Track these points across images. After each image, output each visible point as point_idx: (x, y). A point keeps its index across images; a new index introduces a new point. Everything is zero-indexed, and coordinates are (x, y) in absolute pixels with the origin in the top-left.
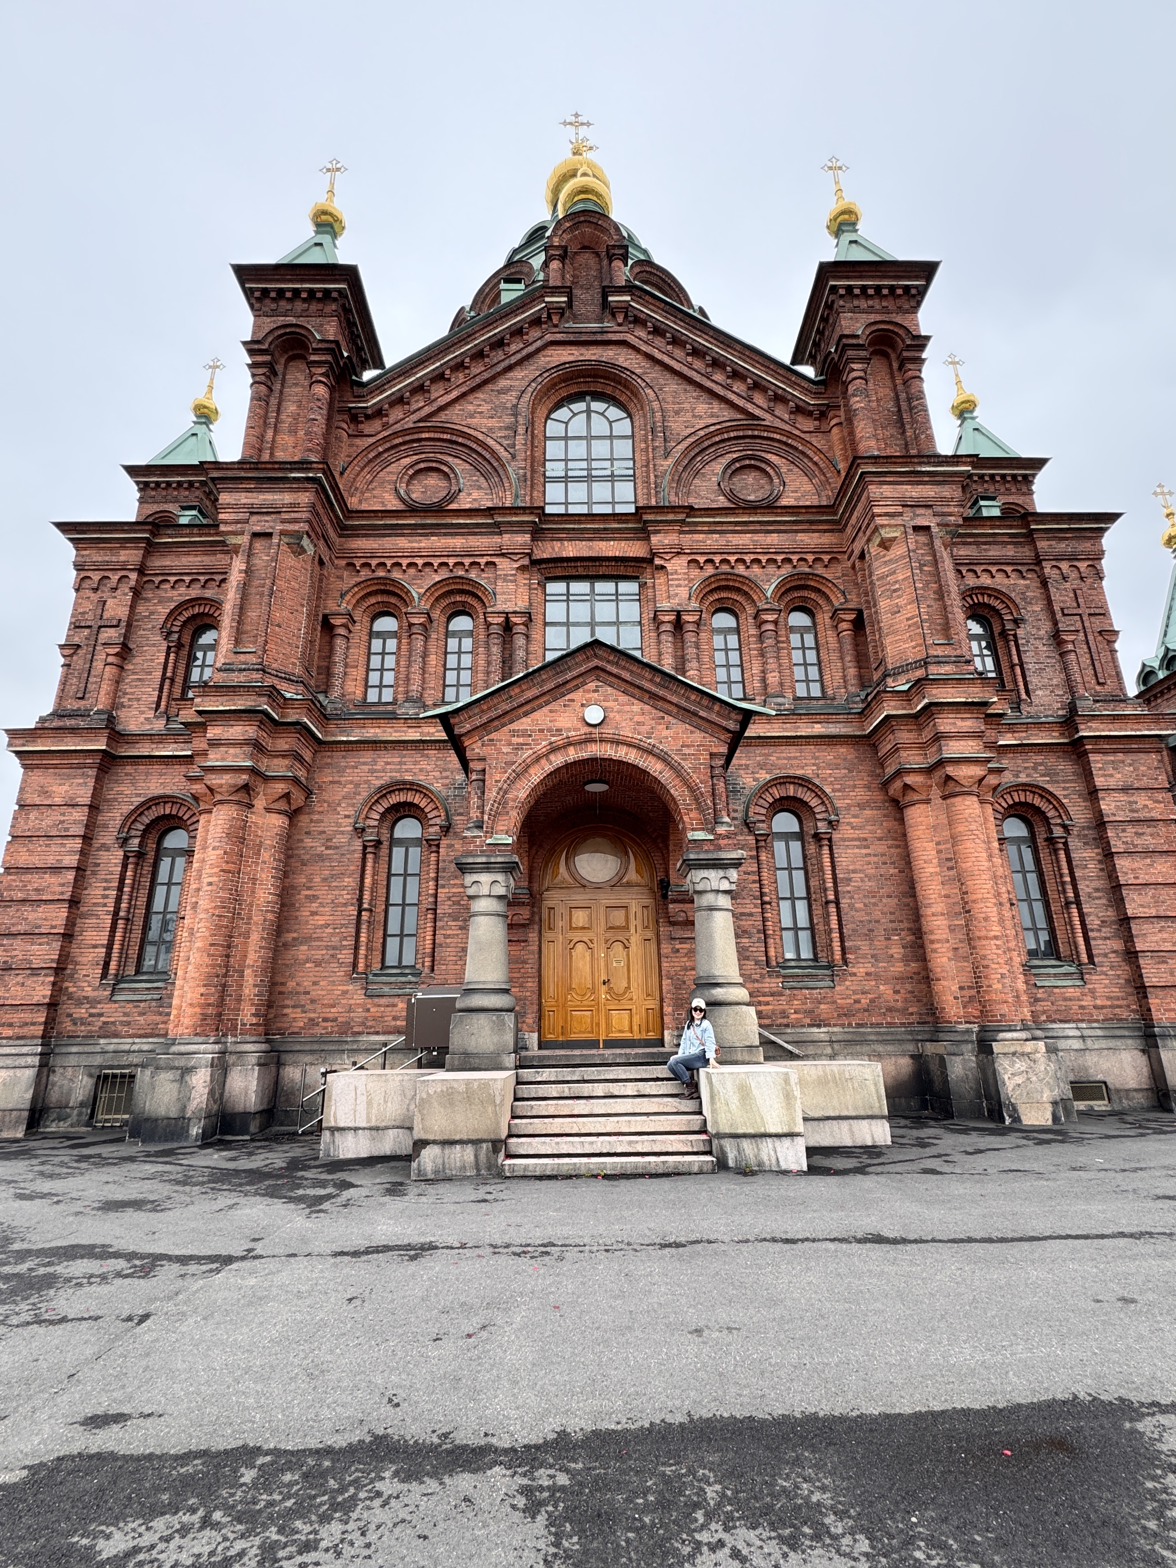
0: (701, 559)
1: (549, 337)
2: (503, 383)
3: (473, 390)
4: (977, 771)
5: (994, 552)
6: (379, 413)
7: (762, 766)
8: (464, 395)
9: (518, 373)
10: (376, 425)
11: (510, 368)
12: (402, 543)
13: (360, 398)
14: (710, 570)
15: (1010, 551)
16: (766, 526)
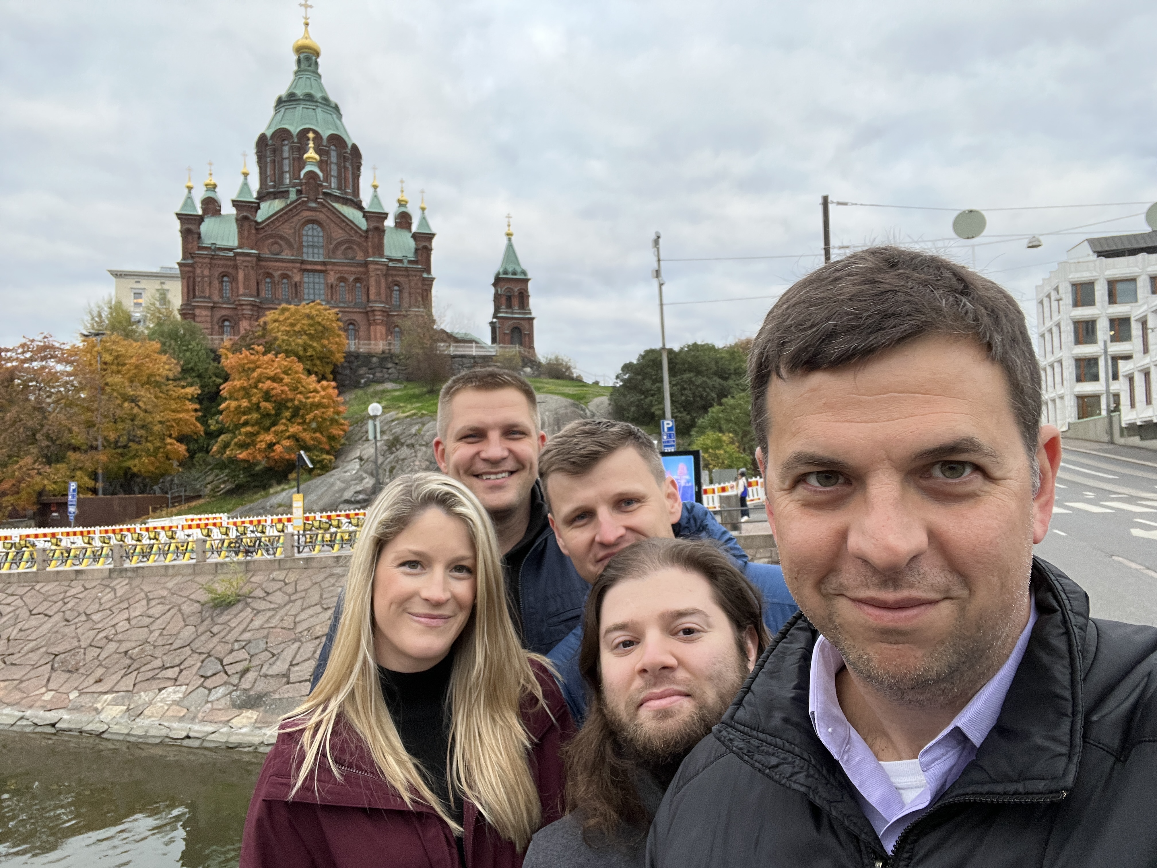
0: (337, 272)
1: (303, 208)
2: (292, 220)
5: (400, 273)
6: (263, 228)
8: (282, 224)
9: (296, 218)
10: (262, 231)
11: (294, 216)
14: (339, 275)
15: (404, 273)
16: (351, 266)
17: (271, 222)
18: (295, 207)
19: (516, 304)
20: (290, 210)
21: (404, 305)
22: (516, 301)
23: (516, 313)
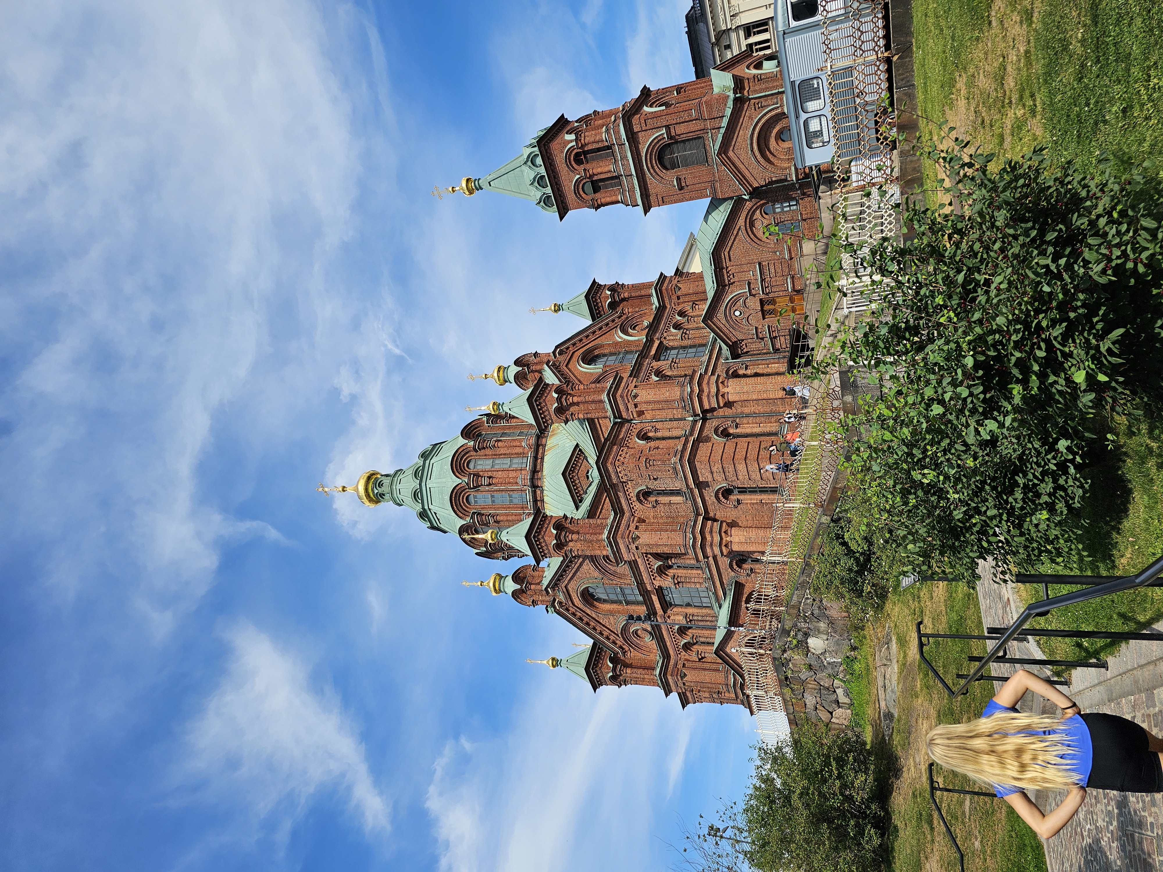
0: (652, 577)
1: (571, 605)
2: (594, 616)
3: (600, 623)
4: (724, 548)
7: (727, 571)
8: (604, 626)
10: (624, 647)
11: (588, 614)
12: (668, 644)
13: (618, 653)
14: (656, 575)
15: (619, 488)
16: (635, 562)
17: (608, 638)
18: (574, 614)
19: (606, 169)
20: (581, 619)
21: (679, 485)
22: (599, 170)
23: (626, 166)
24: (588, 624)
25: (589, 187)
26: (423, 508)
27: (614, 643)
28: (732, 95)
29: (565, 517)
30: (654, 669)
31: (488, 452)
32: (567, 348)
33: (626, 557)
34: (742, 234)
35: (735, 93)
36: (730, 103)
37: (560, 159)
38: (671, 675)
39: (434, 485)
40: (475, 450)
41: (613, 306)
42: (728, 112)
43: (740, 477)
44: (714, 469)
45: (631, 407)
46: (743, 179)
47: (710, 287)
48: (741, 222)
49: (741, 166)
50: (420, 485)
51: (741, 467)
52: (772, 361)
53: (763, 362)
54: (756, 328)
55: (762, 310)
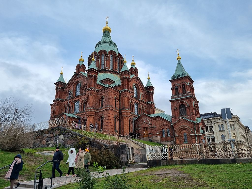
0: (82, 99)
1: (76, 79)
3: (71, 85)
4: (88, 116)
5: (102, 92)
6: (65, 90)
7: (83, 117)
12: (66, 102)
15: (104, 92)
16: (85, 95)
17: (67, 87)
18: (73, 79)
19: (180, 92)
20: (72, 81)
21: (104, 106)
22: (180, 90)
23: (181, 97)
24: (71, 82)
25: (176, 88)
26: (101, 43)
27: (66, 89)
28: (196, 122)
29: (97, 78)
30: (59, 98)
31: (114, 60)
32: (139, 81)
33: (87, 93)
34: (163, 123)
35: (196, 123)
36: (194, 122)
37: (184, 81)
38: (58, 102)
39: (107, 46)
40: (115, 57)
41: (148, 92)
42: (192, 121)
43: (105, 121)
44: (107, 115)
45: (124, 95)
46: (175, 124)
47: (151, 115)
48: (166, 123)
49: (179, 124)
50: (107, 42)
51: (107, 121)
52: (133, 130)
53: (133, 127)
54: (141, 126)
55: (145, 127)
